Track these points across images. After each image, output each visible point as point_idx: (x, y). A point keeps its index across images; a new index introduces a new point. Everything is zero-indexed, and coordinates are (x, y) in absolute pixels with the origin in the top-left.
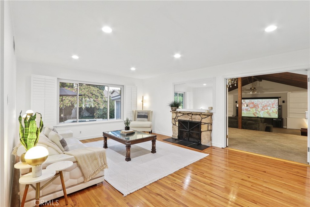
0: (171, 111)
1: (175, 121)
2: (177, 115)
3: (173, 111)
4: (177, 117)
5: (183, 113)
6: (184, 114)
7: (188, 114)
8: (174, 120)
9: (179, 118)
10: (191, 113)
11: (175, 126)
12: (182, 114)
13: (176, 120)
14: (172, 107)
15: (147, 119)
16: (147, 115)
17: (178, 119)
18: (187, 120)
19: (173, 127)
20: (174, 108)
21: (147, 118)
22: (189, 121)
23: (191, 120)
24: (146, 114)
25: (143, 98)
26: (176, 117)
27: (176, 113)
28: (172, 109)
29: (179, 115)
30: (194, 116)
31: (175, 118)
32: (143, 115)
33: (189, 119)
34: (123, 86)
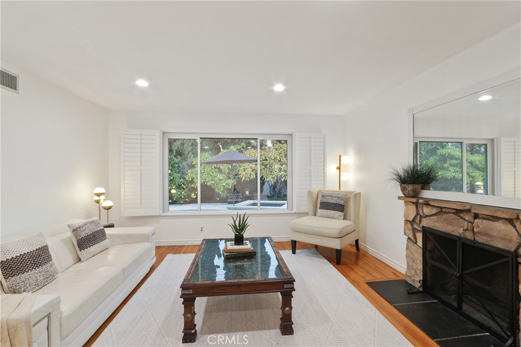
0: (400, 198)
1: (414, 230)
2: (421, 212)
3: (406, 196)
4: (418, 217)
5: (441, 208)
6: (442, 210)
7: (458, 212)
8: (412, 225)
9: (426, 223)
10: (469, 211)
11: (413, 247)
12: (434, 211)
13: (416, 226)
14: (403, 185)
15: (341, 214)
16: (342, 202)
17: (421, 225)
18: (456, 233)
19: (407, 248)
20: (410, 188)
21: (342, 211)
22: (460, 238)
23: (469, 235)
24: (339, 201)
25: (340, 160)
26: (415, 217)
27: (416, 204)
28: (403, 190)
29: (427, 210)
30: (484, 221)
31: (414, 220)
32: (332, 201)
33: (461, 230)
34: (291, 135)
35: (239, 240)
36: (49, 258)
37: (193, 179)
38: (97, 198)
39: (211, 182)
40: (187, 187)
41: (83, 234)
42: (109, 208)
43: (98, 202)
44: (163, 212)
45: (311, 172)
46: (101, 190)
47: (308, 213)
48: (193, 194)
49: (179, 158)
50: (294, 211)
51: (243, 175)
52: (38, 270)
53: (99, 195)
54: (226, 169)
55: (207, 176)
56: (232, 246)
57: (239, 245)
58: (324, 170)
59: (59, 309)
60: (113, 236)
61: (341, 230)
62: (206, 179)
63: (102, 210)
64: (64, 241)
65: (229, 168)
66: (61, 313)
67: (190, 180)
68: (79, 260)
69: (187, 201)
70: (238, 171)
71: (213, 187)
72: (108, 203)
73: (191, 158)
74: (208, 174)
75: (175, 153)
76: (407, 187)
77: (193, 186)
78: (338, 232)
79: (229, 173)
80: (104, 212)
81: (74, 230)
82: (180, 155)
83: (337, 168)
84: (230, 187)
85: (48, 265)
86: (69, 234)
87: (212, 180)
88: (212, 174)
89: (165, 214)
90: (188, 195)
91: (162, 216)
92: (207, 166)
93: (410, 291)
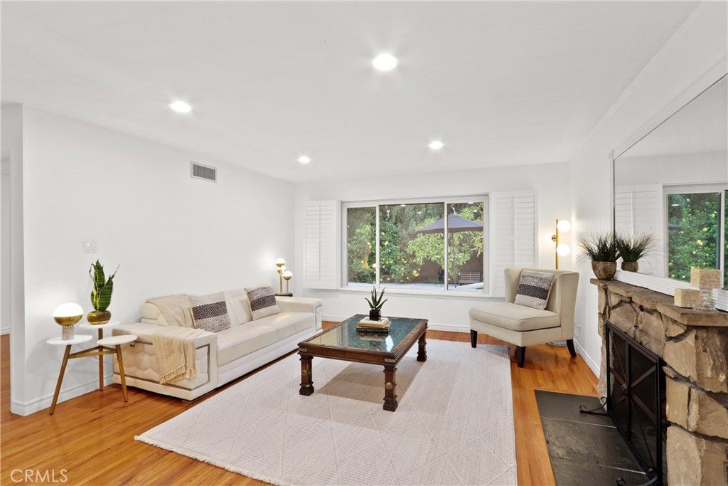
0: (592, 281)
2: (609, 302)
3: (599, 279)
4: (608, 309)
7: (631, 301)
20: (600, 266)
21: (545, 298)
22: (627, 338)
24: (541, 284)
25: (557, 226)
26: (605, 309)
27: (606, 290)
28: (595, 269)
30: (646, 314)
31: (604, 312)
32: (532, 284)
33: (634, 328)
34: (487, 195)
35: (375, 315)
36: (224, 311)
37: (414, 252)
38: (279, 268)
39: (437, 256)
40: (408, 263)
41: (255, 298)
42: (288, 279)
43: (279, 272)
44: (342, 287)
45: (513, 244)
46: (281, 261)
47: (504, 298)
48: (415, 272)
49: (399, 225)
50: (490, 296)
51: (479, 247)
52: (215, 318)
53: (279, 265)
54: (456, 239)
55: (431, 248)
56: (366, 321)
57: (374, 320)
58: (534, 240)
59: (216, 343)
60: (284, 304)
61: (524, 322)
62: (429, 253)
63: (283, 280)
64: (242, 302)
65: (459, 237)
66: (218, 347)
67: (411, 253)
68: (251, 319)
69: (407, 280)
70: (473, 242)
71: (438, 262)
72: (287, 274)
73: (413, 225)
74: (432, 246)
75: (394, 220)
76: (597, 265)
77: (414, 261)
78: (519, 323)
79: (461, 245)
80: (284, 281)
81: (248, 293)
82: (401, 222)
83: (553, 238)
84: (461, 264)
85: (222, 316)
86: (246, 297)
87: (437, 254)
88: (438, 246)
89: (342, 289)
90: (409, 273)
91: (341, 291)
92: (432, 235)
93: (583, 409)
